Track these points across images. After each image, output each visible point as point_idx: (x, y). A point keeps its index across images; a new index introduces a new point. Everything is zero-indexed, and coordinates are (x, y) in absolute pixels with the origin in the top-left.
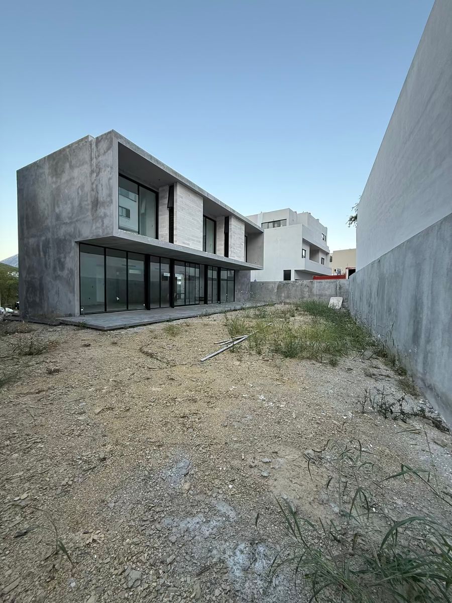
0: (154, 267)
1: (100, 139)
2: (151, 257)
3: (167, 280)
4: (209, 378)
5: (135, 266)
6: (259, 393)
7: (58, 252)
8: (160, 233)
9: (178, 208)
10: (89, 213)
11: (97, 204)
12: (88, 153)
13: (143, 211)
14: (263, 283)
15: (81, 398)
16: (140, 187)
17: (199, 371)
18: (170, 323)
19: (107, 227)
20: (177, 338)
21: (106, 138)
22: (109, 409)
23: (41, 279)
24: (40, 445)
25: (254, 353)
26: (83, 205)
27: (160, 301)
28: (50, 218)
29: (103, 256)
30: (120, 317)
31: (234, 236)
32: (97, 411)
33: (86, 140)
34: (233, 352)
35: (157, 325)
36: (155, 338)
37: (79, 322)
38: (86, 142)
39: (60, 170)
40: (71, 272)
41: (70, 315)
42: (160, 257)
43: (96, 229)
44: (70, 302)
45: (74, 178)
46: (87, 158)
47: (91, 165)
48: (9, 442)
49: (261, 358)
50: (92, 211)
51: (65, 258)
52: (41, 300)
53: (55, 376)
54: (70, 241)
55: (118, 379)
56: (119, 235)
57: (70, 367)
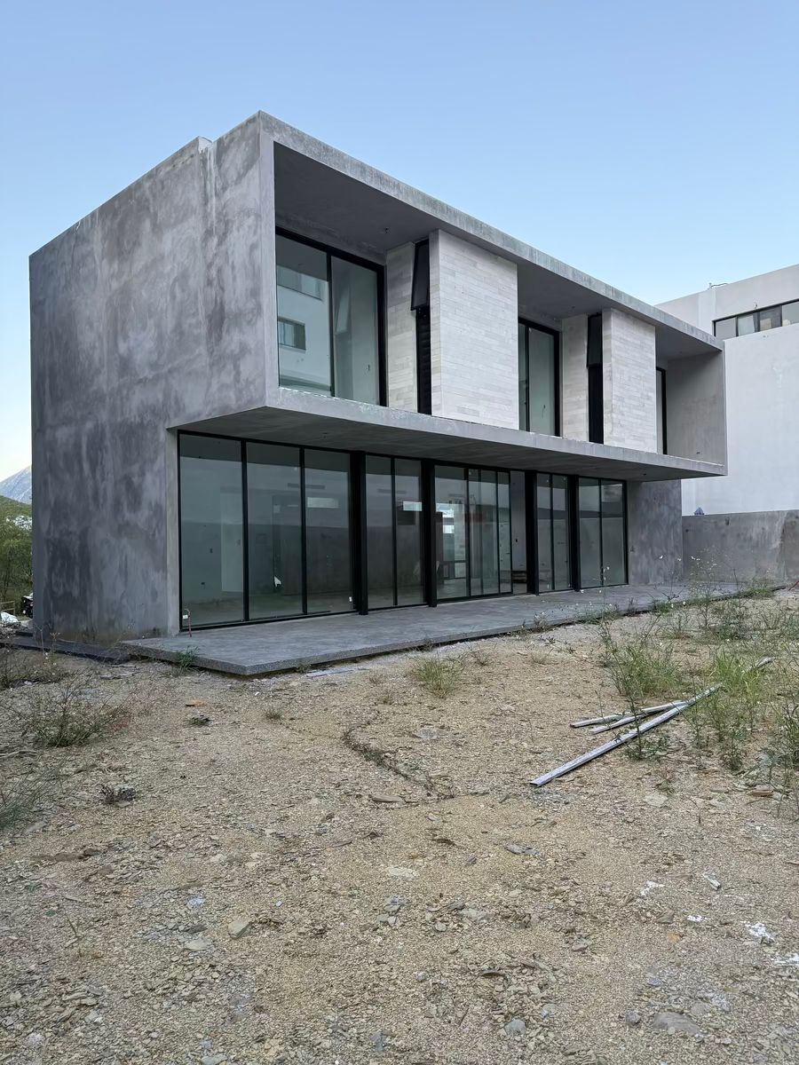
0: (376, 485)
1: (226, 141)
2: (368, 458)
3: (412, 522)
4: (566, 846)
5: (323, 487)
6: (748, 913)
7: (127, 461)
8: (391, 387)
9: (443, 307)
10: (202, 349)
11: (222, 319)
12: (197, 185)
13: (341, 327)
14: (727, 519)
15: (193, 883)
16: (332, 257)
17: (531, 821)
18: (428, 656)
19: (248, 383)
20: (451, 704)
21: (242, 137)
22: (267, 923)
23: (84, 534)
24: (93, 1016)
25: (713, 763)
26: (185, 327)
27: (395, 587)
28: (105, 369)
29: (240, 464)
30: (284, 637)
31: (622, 372)
32: (237, 927)
33: (193, 152)
34: (638, 757)
35: (392, 659)
36: (385, 702)
37: (178, 654)
38: (192, 156)
39: (128, 242)
40: (158, 511)
41: (156, 633)
42: (393, 458)
43: (220, 390)
44: (155, 594)
45: (163, 257)
46: (196, 199)
47: (206, 216)
48: (18, 996)
49: (741, 784)
50: (207, 343)
51: (142, 474)
52: (83, 590)
53: (122, 813)
54: (155, 430)
55: (288, 829)
56: (282, 404)
57: (158, 786)
